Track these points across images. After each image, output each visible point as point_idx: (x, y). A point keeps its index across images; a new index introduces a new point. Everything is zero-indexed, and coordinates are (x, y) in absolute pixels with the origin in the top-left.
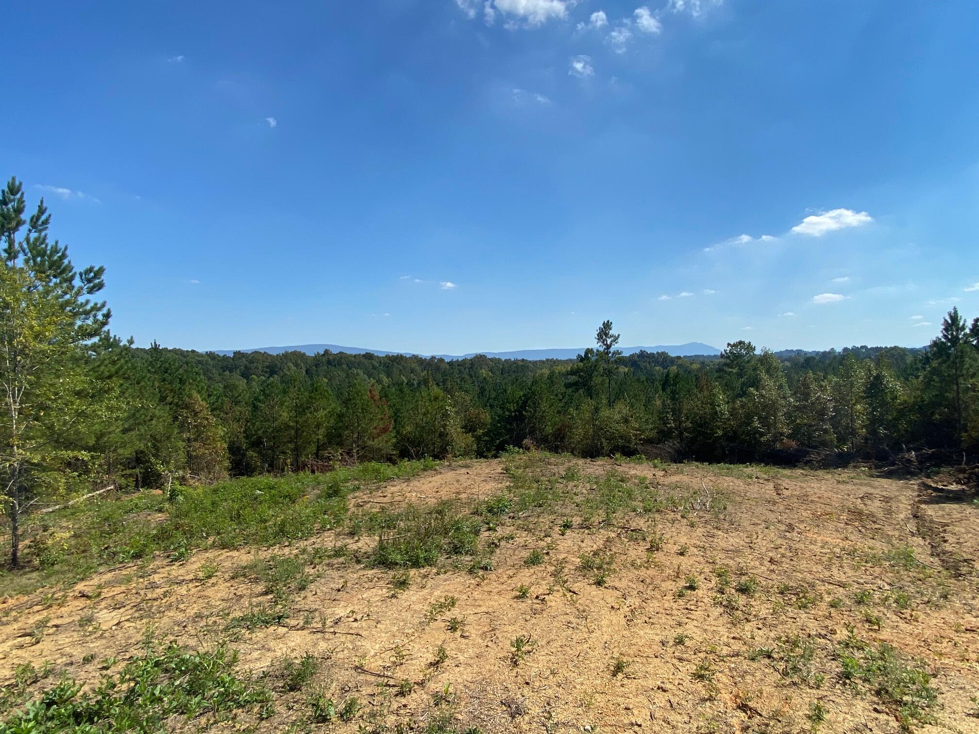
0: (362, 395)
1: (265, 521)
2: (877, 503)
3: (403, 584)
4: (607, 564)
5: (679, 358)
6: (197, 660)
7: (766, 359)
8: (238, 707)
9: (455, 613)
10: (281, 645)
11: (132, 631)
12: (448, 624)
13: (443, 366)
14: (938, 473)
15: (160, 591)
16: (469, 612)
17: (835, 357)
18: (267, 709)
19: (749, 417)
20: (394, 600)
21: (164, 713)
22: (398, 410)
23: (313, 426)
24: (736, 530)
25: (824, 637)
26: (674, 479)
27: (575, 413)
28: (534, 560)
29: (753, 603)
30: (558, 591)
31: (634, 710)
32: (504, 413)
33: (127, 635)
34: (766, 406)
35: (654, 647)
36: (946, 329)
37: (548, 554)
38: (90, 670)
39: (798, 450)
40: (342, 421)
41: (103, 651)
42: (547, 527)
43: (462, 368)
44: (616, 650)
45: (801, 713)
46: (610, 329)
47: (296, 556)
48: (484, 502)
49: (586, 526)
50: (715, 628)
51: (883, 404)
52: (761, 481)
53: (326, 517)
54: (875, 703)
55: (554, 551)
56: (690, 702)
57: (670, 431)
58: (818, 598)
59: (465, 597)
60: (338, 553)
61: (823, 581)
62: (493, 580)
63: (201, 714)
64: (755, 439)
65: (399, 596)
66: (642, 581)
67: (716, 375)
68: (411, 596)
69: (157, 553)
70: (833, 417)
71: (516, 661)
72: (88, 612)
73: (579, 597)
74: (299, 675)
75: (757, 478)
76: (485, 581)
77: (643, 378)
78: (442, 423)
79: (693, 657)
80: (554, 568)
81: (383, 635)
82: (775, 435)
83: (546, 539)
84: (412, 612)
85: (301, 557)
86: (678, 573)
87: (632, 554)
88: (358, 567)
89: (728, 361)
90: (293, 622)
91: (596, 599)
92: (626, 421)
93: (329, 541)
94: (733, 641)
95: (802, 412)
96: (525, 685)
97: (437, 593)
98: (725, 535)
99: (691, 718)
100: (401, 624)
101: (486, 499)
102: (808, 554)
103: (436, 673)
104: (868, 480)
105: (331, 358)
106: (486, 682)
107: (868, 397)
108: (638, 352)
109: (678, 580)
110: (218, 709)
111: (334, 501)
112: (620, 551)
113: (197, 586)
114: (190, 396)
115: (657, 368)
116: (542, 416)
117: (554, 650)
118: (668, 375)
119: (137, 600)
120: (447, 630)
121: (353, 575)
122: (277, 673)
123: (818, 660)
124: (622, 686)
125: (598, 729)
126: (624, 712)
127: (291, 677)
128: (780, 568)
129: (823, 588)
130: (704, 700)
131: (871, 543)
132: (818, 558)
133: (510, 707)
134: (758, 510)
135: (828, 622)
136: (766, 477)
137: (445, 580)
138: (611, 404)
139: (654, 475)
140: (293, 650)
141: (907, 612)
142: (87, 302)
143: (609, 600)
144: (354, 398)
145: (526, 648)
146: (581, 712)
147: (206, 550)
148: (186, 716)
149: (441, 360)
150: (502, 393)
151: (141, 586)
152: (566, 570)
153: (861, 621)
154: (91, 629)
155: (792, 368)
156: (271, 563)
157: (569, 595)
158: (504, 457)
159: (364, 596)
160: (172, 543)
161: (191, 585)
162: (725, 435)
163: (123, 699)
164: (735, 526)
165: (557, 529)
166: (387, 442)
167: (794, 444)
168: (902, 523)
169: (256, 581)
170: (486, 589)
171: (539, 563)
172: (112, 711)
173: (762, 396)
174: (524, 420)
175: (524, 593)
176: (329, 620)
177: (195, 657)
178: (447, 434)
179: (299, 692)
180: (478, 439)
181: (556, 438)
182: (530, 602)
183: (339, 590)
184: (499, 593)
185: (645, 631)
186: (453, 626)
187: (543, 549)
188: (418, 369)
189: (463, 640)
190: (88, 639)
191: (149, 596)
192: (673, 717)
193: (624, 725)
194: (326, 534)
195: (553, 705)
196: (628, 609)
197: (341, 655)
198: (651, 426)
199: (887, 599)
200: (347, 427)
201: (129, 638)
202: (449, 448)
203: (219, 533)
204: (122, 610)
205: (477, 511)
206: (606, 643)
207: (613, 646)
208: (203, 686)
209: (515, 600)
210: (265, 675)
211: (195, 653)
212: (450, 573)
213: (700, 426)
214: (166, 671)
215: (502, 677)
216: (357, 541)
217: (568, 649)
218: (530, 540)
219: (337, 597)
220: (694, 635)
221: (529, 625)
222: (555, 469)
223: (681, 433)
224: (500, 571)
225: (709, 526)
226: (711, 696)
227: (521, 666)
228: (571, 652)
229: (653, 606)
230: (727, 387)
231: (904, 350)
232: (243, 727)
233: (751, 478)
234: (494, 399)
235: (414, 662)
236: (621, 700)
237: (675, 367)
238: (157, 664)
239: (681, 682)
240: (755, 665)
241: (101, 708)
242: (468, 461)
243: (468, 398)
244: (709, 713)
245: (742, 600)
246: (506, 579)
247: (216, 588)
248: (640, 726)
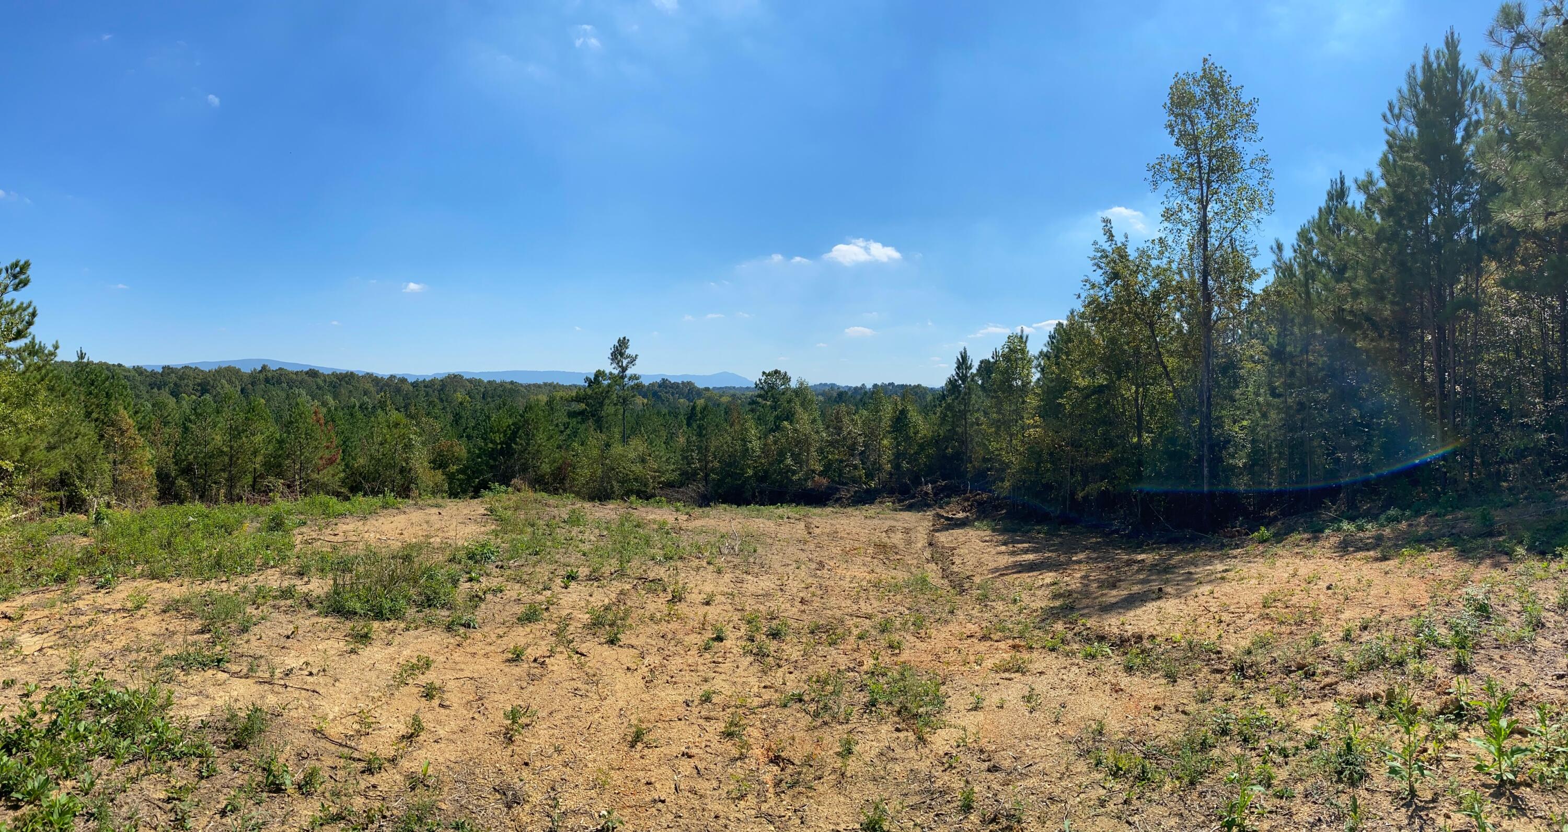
0: (306, 418)
1: (200, 552)
2: (900, 535)
3: (364, 638)
4: (622, 619)
5: (707, 389)
6: (126, 698)
7: (801, 392)
8: (173, 759)
9: (431, 677)
10: (222, 693)
11: (55, 659)
12: (423, 689)
13: (405, 387)
14: (948, 503)
15: (84, 619)
16: (448, 677)
17: (866, 393)
18: (208, 766)
19: (782, 454)
20: (353, 656)
21: (89, 754)
22: (348, 439)
23: (249, 453)
24: (766, 573)
25: (853, 670)
26: (698, 523)
27: (580, 449)
28: (530, 617)
29: (785, 648)
30: (561, 653)
31: (656, 785)
32: (486, 445)
33: (49, 662)
34: (798, 443)
35: (678, 709)
36: (958, 368)
37: (547, 609)
38: (10, 696)
39: (828, 487)
40: (282, 449)
41: (24, 677)
42: (546, 578)
43: (430, 391)
44: (632, 717)
45: (831, 752)
46: (627, 348)
47: (236, 592)
48: (464, 547)
49: (594, 577)
50: (744, 679)
51: (908, 438)
52: (792, 521)
53: (269, 552)
54: (897, 723)
55: (555, 606)
56: (720, 765)
57: (695, 473)
58: (847, 633)
59: (442, 658)
60: (287, 593)
61: (851, 615)
62: (477, 641)
63: (130, 761)
64: (787, 477)
65: (360, 652)
66: (663, 637)
67: (748, 408)
68: (373, 653)
69: (82, 578)
70: (863, 452)
71: (511, 736)
72: (9, 635)
73: (587, 659)
74: (246, 729)
75: (788, 518)
76: (468, 641)
77: (664, 411)
78: (404, 456)
79: (722, 713)
80: (555, 626)
81: (343, 696)
82: (807, 474)
83: (544, 592)
84: (377, 672)
85: (241, 595)
86: (703, 624)
87: (651, 607)
88: (310, 612)
89: (762, 392)
90: (234, 668)
91: (608, 661)
92: (643, 461)
93: (273, 580)
94: (764, 690)
95: (834, 447)
96: (523, 767)
97: (406, 653)
98: (755, 580)
99: (720, 782)
100: (365, 685)
101: (466, 544)
102: (837, 590)
103: (410, 749)
104: (893, 514)
105: (270, 375)
106: (474, 763)
107: (893, 431)
108: (659, 380)
109: (703, 632)
110: (150, 758)
111: (277, 534)
112: (637, 605)
113: (124, 617)
114: (116, 413)
115: (682, 400)
116: (538, 451)
117: (558, 723)
118: (694, 408)
119: (59, 626)
120: (422, 696)
121: (306, 620)
122: (218, 725)
123: (847, 694)
124: (642, 757)
125: (615, 813)
126: (645, 788)
127: (235, 732)
128: (811, 608)
129: (851, 622)
130: (734, 760)
131: (893, 573)
132: (846, 593)
133: (505, 794)
134: (790, 550)
135: (856, 655)
136: (798, 516)
137: (417, 638)
138: (625, 439)
139: (676, 519)
140: (236, 700)
141: (922, 632)
142: (13, 302)
143: (624, 660)
144: (297, 421)
145: (524, 720)
146: (595, 795)
147: (134, 578)
148: (113, 761)
149: (403, 380)
150: (485, 421)
151: (63, 611)
152: (571, 629)
153: (885, 648)
154: (12, 652)
155: (825, 402)
156: (207, 598)
157: (575, 657)
158: (488, 495)
159: (320, 647)
160: (98, 569)
161: (117, 614)
162: (755, 474)
163: (44, 731)
164: (765, 568)
165: (558, 581)
166: (333, 476)
167: (825, 481)
168: (919, 552)
169: (191, 617)
170: (468, 650)
171: (537, 620)
172: (32, 744)
173: (796, 430)
174: (513, 454)
175: (518, 656)
176: (278, 670)
177: (124, 694)
178: (411, 469)
179: (245, 752)
180: (451, 477)
181: (555, 480)
182: (527, 666)
183: (288, 637)
184: (486, 655)
185: (667, 692)
186: (429, 693)
187: (540, 604)
188: (373, 389)
189: (442, 710)
190: (9, 662)
191: (74, 623)
192: (703, 786)
193: (646, 803)
194: (270, 572)
195: (560, 790)
196: (647, 669)
197: (294, 714)
198: (672, 467)
199: (906, 623)
200: (288, 456)
201: (52, 666)
202: (412, 486)
203: (147, 562)
204: (45, 635)
205: (454, 558)
206: (621, 710)
207: (629, 713)
208: (132, 728)
209: (507, 664)
210: (204, 725)
211: (123, 690)
212: (421, 629)
213: (730, 465)
214: (92, 706)
215: (495, 758)
216: (307, 583)
217: (576, 720)
218: (525, 594)
219: (287, 645)
220: (722, 690)
221: (526, 694)
222: (556, 512)
223: (707, 475)
224: (486, 629)
225: (738, 571)
226: (742, 754)
227: (517, 743)
228: (580, 724)
229: (676, 663)
230: (760, 420)
231: (925, 389)
232: (178, 784)
233: (782, 518)
234: (474, 428)
235: (383, 733)
236: (641, 774)
237: (702, 401)
238: (82, 697)
239: (708, 744)
240: (787, 711)
241: (20, 738)
242: (440, 501)
243: (438, 426)
244: (740, 773)
245: (773, 645)
246: (494, 639)
247: (146, 620)
248: (663, 802)
